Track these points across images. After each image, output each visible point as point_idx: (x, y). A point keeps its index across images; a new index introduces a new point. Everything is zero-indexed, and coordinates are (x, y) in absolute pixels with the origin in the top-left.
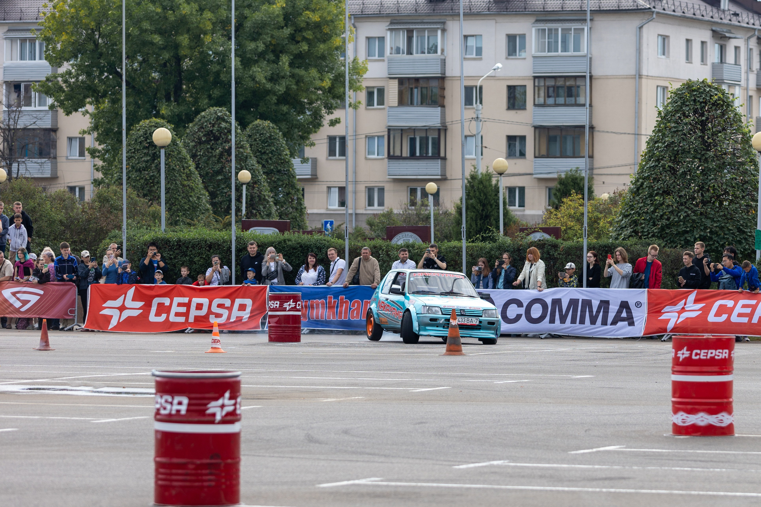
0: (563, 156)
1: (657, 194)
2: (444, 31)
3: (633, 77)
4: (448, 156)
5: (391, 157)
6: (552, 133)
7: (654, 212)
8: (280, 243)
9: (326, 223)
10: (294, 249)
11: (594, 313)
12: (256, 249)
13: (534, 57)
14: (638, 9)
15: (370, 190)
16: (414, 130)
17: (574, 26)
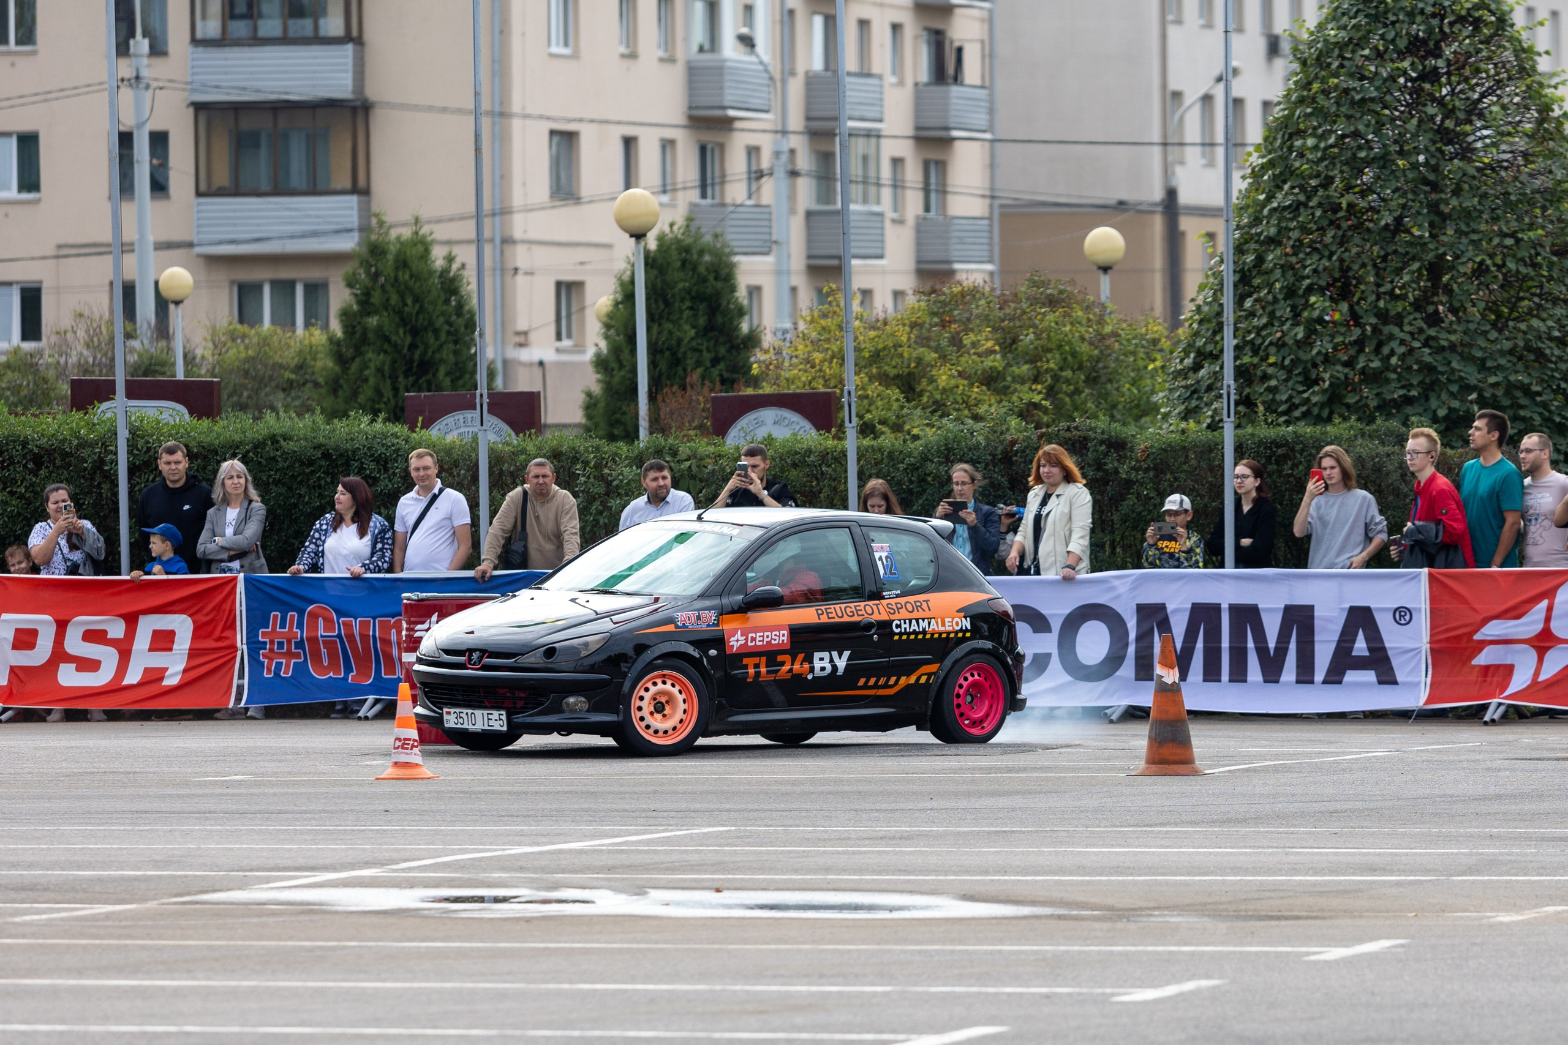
0: (280, 189)
1: (1310, 290)
6: (247, 123)
11: (1272, 644)
12: (184, 466)
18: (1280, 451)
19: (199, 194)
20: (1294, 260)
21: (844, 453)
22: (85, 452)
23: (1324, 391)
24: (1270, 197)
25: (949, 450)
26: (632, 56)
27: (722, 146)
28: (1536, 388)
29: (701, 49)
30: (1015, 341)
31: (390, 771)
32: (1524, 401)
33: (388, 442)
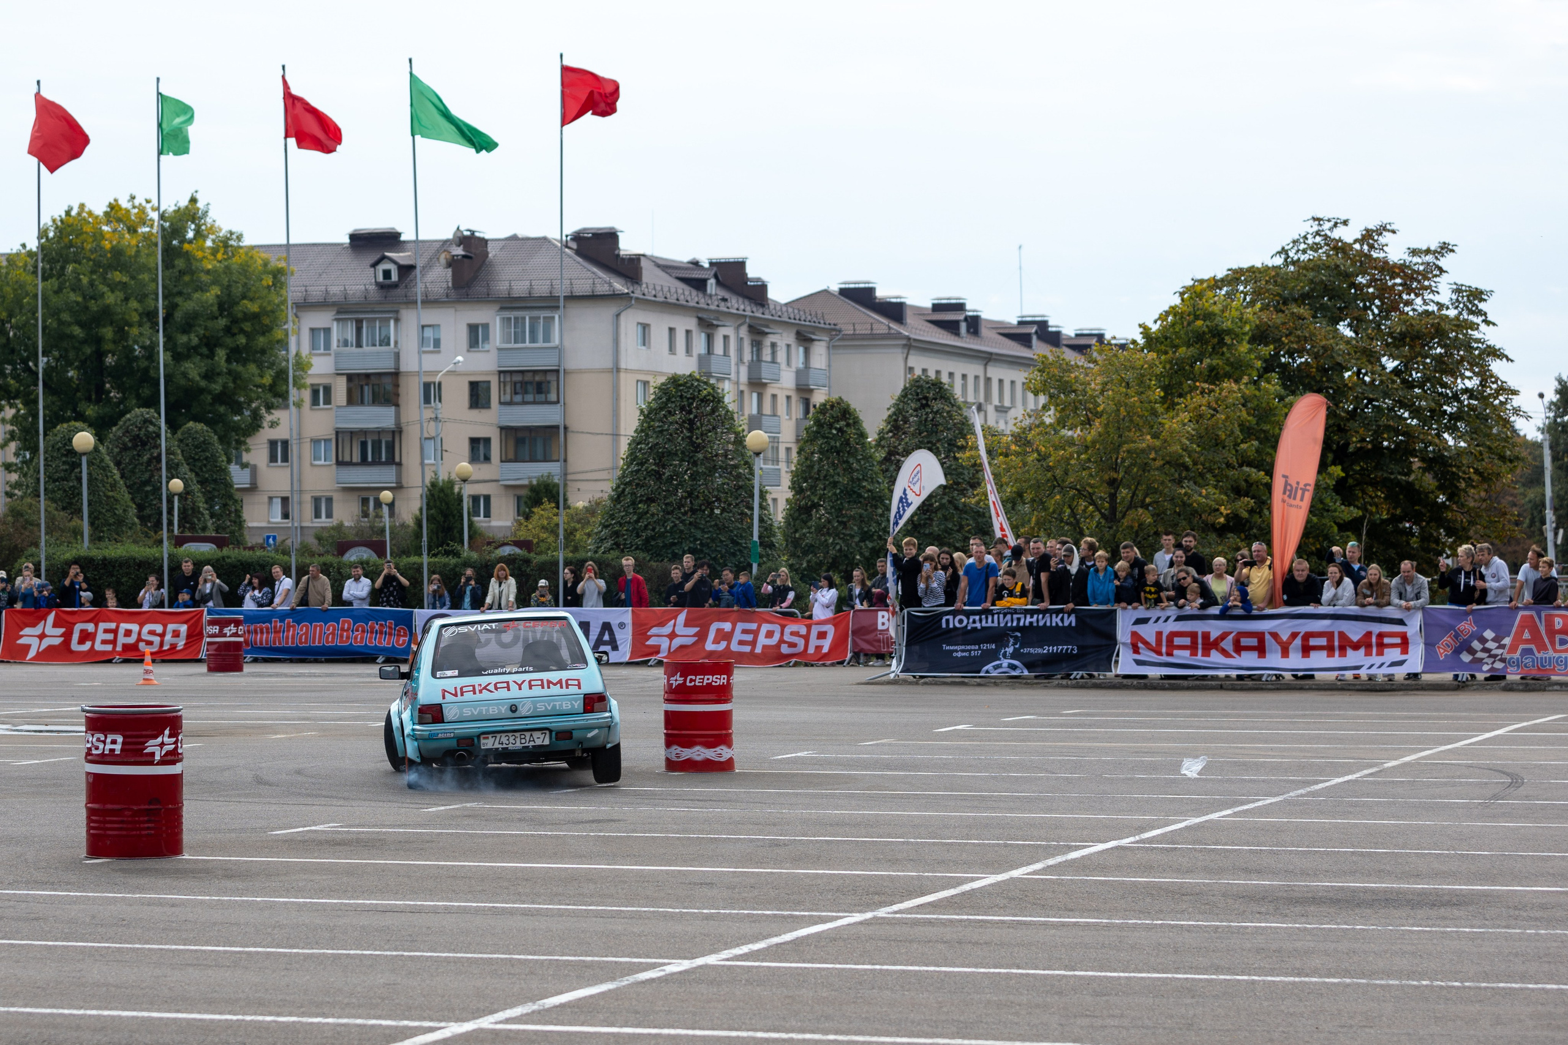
0: (533, 459)
2: (397, 320)
3: (611, 371)
4: (404, 461)
5: (340, 463)
6: (520, 435)
7: (637, 521)
8: (218, 560)
9: (268, 537)
10: (235, 566)
12: (191, 567)
13: (499, 349)
14: (614, 295)
15: (317, 500)
16: (364, 432)
17: (543, 314)
19: (502, 461)
31: (142, 682)
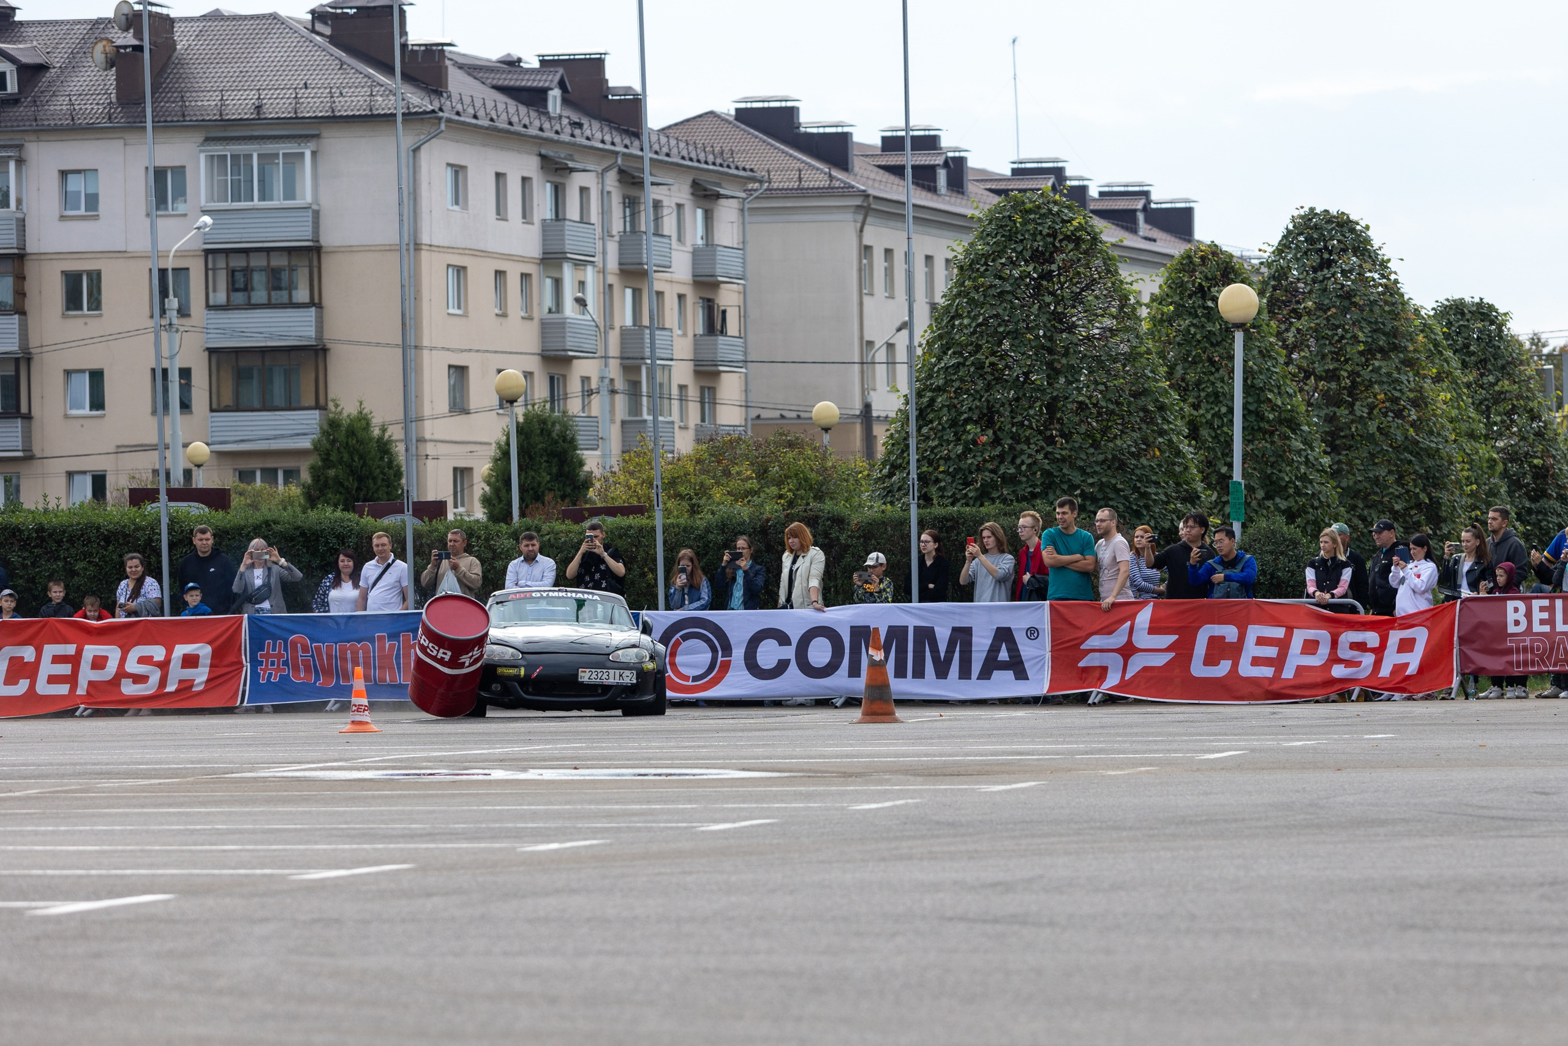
0: (267, 406)
1: (967, 421)
2: (20, 162)
3: (406, 248)
4: (35, 412)
6: (243, 363)
7: (962, 457)
11: (942, 655)
12: (211, 542)
13: (205, 212)
14: (410, 115)
17: (283, 148)
18: (949, 524)
19: (212, 410)
20: (956, 401)
21: (653, 529)
22: (139, 534)
23: (977, 490)
24: (940, 359)
25: (724, 525)
26: (504, 315)
27: (564, 377)
28: (1119, 486)
29: (550, 311)
30: (766, 471)
32: (1112, 496)
33: (345, 524)
